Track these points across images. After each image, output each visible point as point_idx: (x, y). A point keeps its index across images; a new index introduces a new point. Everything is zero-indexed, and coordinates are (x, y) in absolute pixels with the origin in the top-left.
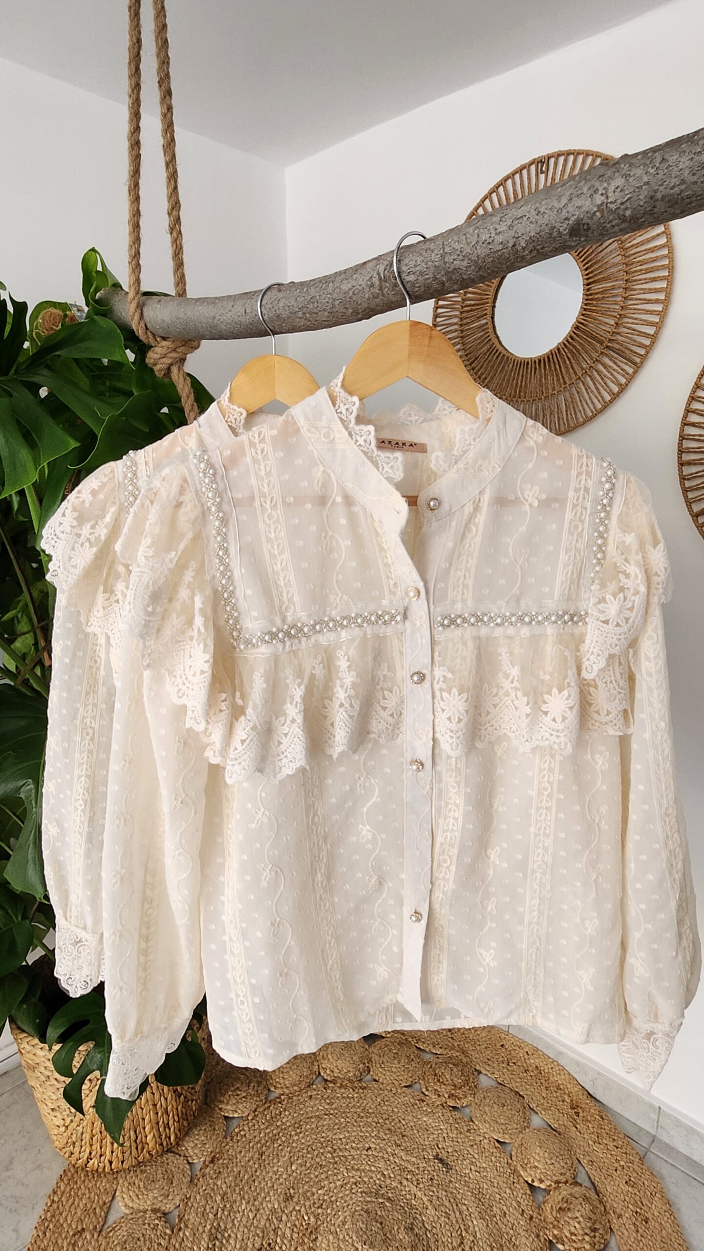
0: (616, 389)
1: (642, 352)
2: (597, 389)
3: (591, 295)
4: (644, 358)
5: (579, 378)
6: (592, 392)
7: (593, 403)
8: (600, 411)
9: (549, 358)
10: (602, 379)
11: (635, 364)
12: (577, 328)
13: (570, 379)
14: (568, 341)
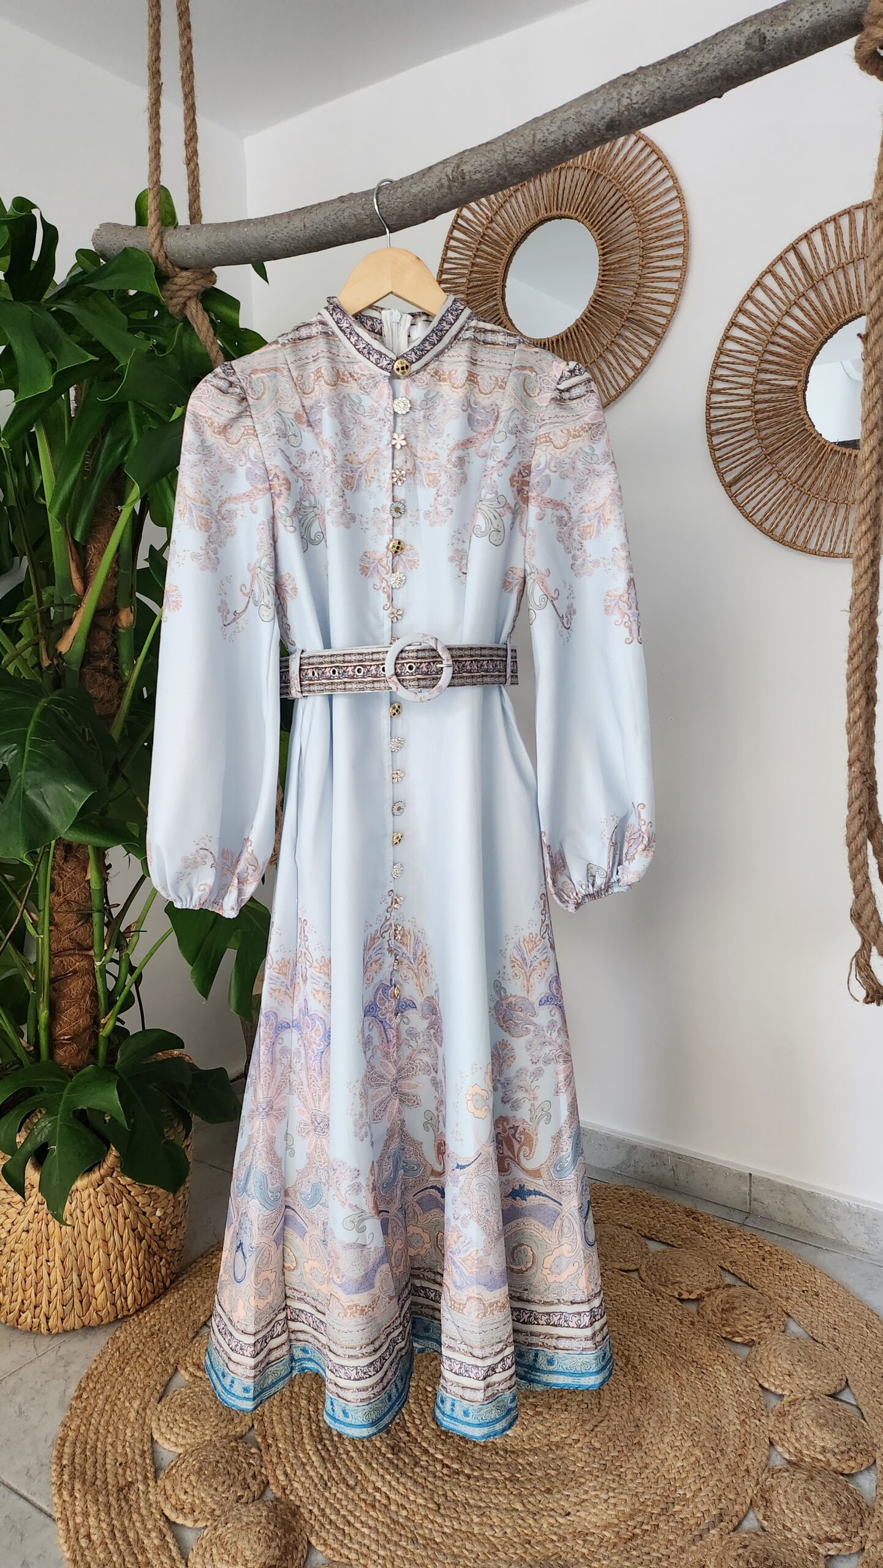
0: (638, 363)
1: (663, 321)
2: (619, 365)
3: (607, 265)
4: (665, 327)
5: (601, 356)
6: (615, 368)
7: (616, 381)
8: (625, 389)
9: (567, 337)
10: (625, 354)
11: (657, 335)
12: (595, 301)
13: (591, 358)
14: (586, 317)
